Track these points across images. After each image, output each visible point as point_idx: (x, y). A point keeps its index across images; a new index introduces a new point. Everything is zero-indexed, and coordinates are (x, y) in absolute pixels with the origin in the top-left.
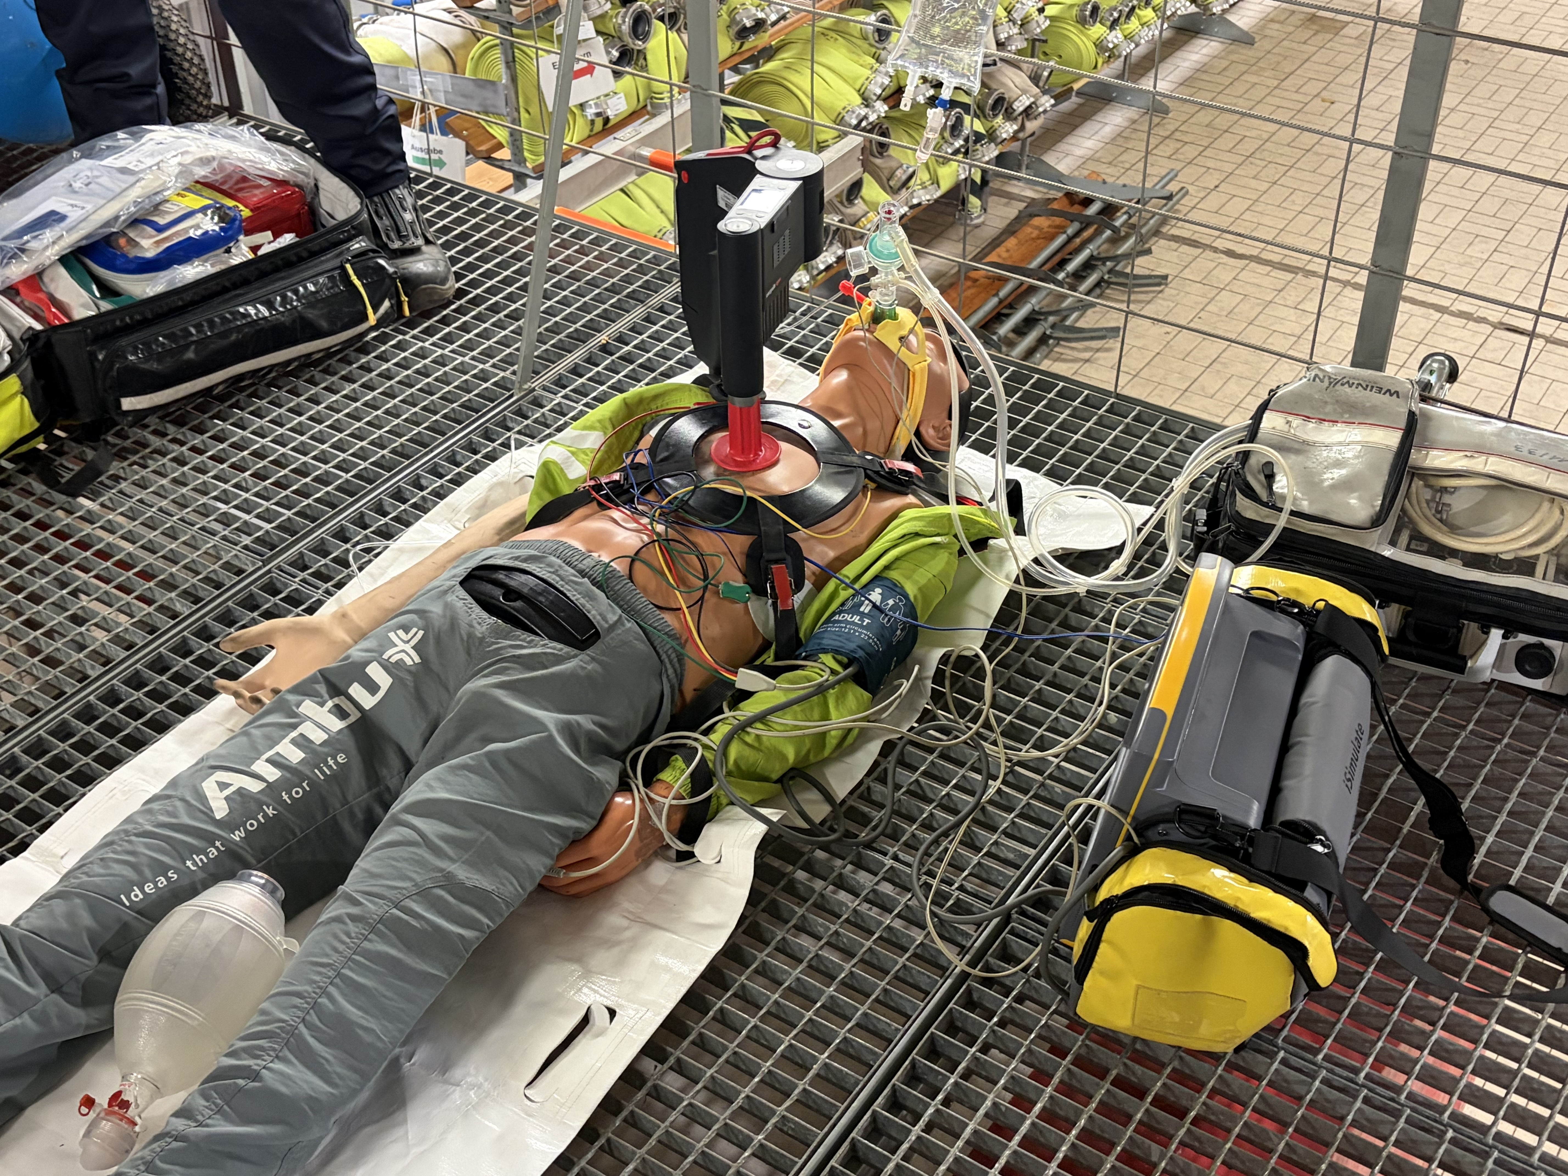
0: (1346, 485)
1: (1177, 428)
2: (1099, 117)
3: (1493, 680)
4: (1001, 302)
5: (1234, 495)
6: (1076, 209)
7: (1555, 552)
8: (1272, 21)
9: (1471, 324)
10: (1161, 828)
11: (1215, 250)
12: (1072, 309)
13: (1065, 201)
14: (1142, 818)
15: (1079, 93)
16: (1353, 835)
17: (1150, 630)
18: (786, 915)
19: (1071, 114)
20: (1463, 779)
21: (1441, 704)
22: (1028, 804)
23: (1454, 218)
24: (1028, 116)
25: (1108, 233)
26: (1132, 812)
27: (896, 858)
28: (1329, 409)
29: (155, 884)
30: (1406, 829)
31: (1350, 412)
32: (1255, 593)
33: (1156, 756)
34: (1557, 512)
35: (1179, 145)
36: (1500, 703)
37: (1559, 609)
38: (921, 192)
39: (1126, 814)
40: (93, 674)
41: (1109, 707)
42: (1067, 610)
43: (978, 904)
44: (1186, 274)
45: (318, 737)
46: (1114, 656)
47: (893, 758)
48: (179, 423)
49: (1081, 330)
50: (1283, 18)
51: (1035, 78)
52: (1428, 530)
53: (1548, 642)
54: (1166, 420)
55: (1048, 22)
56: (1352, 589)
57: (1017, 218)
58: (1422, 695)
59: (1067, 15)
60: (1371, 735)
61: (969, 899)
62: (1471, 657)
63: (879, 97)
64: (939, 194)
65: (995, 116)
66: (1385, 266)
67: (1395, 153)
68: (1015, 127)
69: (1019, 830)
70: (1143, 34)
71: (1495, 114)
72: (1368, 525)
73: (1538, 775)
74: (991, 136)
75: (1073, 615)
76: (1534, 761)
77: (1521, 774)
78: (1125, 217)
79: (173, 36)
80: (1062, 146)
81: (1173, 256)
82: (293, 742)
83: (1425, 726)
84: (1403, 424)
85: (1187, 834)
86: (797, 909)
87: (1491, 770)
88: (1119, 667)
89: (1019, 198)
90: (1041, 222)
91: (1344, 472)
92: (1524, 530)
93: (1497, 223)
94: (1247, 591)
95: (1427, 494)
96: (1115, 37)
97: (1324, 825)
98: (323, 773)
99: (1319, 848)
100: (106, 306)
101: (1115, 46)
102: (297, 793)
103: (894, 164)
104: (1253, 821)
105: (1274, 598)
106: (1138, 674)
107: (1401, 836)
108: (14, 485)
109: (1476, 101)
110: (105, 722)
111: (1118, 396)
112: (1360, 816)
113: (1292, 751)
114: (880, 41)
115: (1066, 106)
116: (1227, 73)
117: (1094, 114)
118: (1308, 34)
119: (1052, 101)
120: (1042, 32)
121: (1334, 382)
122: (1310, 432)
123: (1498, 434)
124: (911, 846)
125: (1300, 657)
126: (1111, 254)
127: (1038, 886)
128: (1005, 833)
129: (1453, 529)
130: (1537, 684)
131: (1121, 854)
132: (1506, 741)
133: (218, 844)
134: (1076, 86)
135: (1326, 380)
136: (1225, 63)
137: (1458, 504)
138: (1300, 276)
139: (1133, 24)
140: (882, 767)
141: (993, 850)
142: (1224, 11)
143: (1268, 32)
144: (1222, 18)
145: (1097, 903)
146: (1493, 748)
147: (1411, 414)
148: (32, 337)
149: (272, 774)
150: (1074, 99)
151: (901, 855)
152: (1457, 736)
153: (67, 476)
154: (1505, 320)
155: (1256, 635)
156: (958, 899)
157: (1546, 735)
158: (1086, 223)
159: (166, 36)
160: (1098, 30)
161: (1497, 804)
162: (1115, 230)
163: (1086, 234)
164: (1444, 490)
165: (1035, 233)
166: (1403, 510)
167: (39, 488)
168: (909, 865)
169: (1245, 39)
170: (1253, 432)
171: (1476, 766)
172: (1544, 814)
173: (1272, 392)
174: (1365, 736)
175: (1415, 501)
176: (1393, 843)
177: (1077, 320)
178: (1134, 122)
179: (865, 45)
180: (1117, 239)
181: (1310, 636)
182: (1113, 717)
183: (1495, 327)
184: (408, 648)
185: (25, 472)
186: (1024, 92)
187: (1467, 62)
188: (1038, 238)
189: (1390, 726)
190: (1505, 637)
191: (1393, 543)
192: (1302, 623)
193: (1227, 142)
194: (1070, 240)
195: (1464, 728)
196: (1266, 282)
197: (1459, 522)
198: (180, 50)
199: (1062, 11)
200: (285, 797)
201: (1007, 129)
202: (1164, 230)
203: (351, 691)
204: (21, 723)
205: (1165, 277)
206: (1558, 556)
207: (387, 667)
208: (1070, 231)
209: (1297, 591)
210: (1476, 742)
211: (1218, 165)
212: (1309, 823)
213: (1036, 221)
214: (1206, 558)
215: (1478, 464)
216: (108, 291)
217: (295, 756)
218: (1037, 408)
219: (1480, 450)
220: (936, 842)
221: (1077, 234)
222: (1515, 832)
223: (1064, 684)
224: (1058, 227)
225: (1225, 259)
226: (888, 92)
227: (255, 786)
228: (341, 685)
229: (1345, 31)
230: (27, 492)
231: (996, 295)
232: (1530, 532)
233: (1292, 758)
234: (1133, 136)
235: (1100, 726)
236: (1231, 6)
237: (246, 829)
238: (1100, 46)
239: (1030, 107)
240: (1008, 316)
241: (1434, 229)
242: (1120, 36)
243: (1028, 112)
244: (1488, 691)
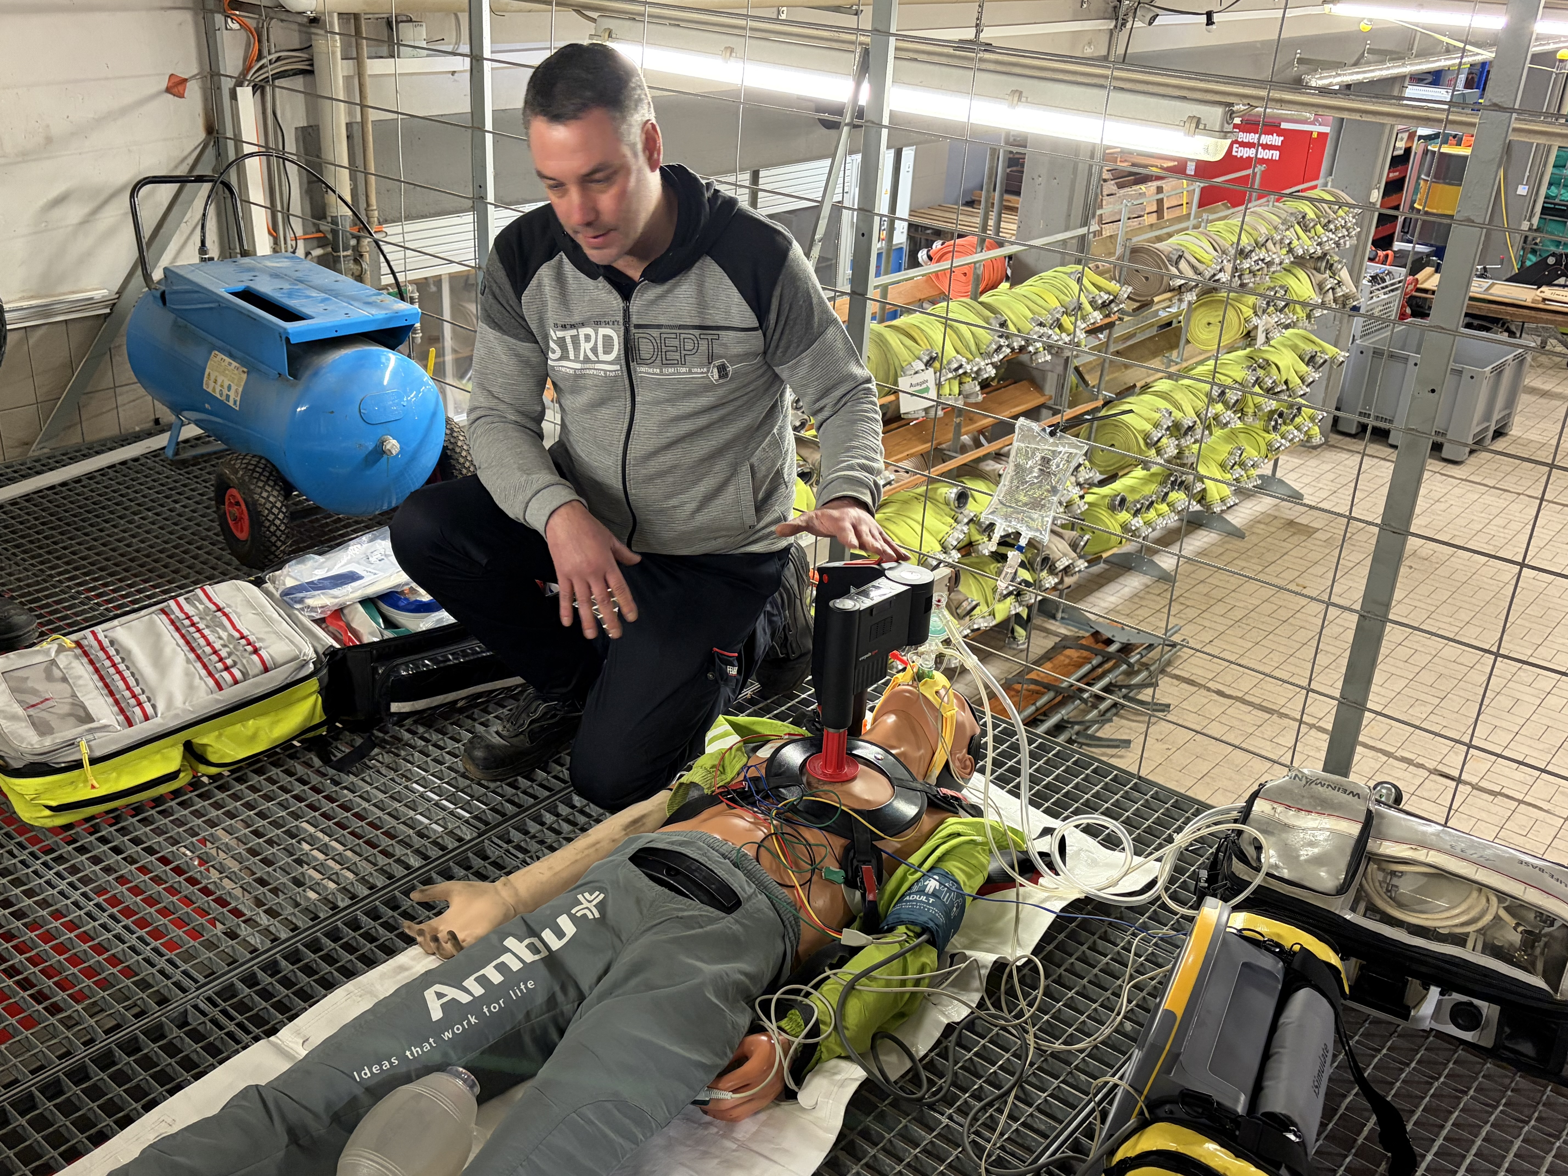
0: (1318, 861)
1: (1185, 807)
2: (1121, 580)
3: (1432, 1030)
4: (1037, 710)
5: (1230, 859)
6: (1100, 646)
7: (1481, 931)
8: (1259, 522)
9: (1411, 767)
10: (1167, 1107)
11: (1209, 689)
12: (1093, 722)
13: (1092, 640)
14: (1154, 1097)
15: (1106, 561)
16: (1317, 1140)
17: (1160, 960)
18: (860, 1155)
19: (1099, 575)
20: (1408, 1107)
21: (1389, 1044)
22: (1058, 1087)
23: (1400, 684)
24: (1066, 573)
25: (1124, 667)
26: (1145, 1092)
27: (950, 1118)
28: (1306, 801)
29: (381, 1066)
30: (1360, 1140)
31: (1322, 806)
32: (1246, 933)
33: (1167, 1047)
34: (1484, 900)
35: (1182, 607)
36: (1438, 1049)
37: (1485, 976)
38: (981, 620)
39: (1140, 1093)
40: (342, 905)
41: (1125, 1017)
42: (1096, 937)
43: (1015, 1162)
44: (1185, 705)
45: (515, 966)
46: (1132, 978)
47: (953, 1038)
48: (429, 725)
49: (1100, 739)
50: (1267, 521)
51: (1074, 546)
52: (1380, 904)
53: (1476, 1002)
54: (1177, 801)
55: (1086, 506)
56: (1321, 939)
57: (1053, 648)
58: (1374, 1035)
59: (1101, 502)
60: (1333, 1062)
61: (1008, 1158)
62: (1414, 1007)
63: (954, 548)
64: (994, 623)
65: (1042, 570)
66: (1350, 699)
67: (1361, 615)
68: (1056, 580)
69: (1050, 1107)
70: (1158, 522)
71: (1432, 609)
72: (1334, 892)
73: (1469, 1110)
74: (1037, 584)
75: (1100, 942)
76: (1465, 1098)
77: (1455, 1108)
78: (1138, 656)
79: (458, 450)
80: (1091, 599)
81: (1174, 691)
82: (496, 967)
83: (1376, 1060)
84: (1363, 819)
85: (1187, 1113)
86: (870, 1150)
87: (1430, 1101)
88: (1134, 986)
89: (1056, 634)
90: (1072, 653)
91: (1316, 850)
92: (1457, 911)
93: (1433, 691)
94: (1240, 931)
95: (1380, 876)
96: (1137, 522)
97: (1297, 1119)
98: (516, 994)
99: (1292, 1137)
100: (389, 634)
101: (1137, 529)
102: (495, 1008)
103: (961, 597)
104: (1241, 1108)
105: (1261, 938)
106: (1149, 994)
107: (1356, 1146)
108: (298, 758)
109: (1418, 597)
110: (346, 942)
111: (1140, 778)
112: (1323, 1125)
113: (1272, 1059)
114: (959, 507)
115: (1096, 569)
116: (1222, 557)
117: (1117, 577)
118: (1286, 534)
119: (1086, 564)
120: (1081, 513)
121: (1309, 781)
122: (1290, 817)
123: (1437, 835)
124: (963, 1111)
125: (1280, 987)
126: (1126, 683)
127: (1063, 1152)
128: (1038, 1109)
129: (1400, 905)
130: (1467, 1036)
131: (1134, 1125)
132: (1442, 1079)
133: (431, 1040)
134: (1105, 555)
135: (1304, 782)
136: (1221, 550)
137: (1405, 887)
138: (1275, 716)
139: (1152, 514)
140: (944, 1045)
141: (1029, 1121)
142: (1222, 511)
143: (1255, 530)
144: (1220, 516)
145: (1114, 1162)
146: (1432, 1084)
147: (1369, 812)
148: (331, 653)
149: (478, 991)
150: (1102, 565)
151: (955, 1116)
152: (1402, 1070)
153: (339, 755)
154: (1439, 768)
155: (1245, 965)
156: (999, 1156)
157: (1476, 1079)
158: (1107, 658)
159: (453, 449)
160: (1124, 516)
161: (1436, 1130)
162: (1130, 665)
163: (1107, 666)
164: (1393, 873)
165: (1067, 661)
166: (1361, 884)
167: (317, 762)
168: (962, 1126)
169: (1237, 534)
170: (1245, 814)
171: (1417, 1097)
172: (1473, 1142)
173: (1262, 785)
174: (1329, 1059)
175: (1370, 881)
176: (1349, 1151)
177: (1097, 731)
178: (1148, 586)
179: (947, 509)
180: (1131, 672)
181: (1288, 970)
182: (1128, 1026)
183: (1431, 773)
184: (591, 906)
185: (309, 750)
186: (1065, 555)
187: (1411, 567)
188: (1069, 665)
189: (1350, 1054)
190: (1442, 994)
191: (1353, 909)
192: (1283, 960)
193: (1220, 609)
194: (1094, 669)
195: (1408, 1065)
196: (1248, 718)
197: (1404, 900)
198: (462, 460)
199: (1097, 499)
200: (485, 1010)
201: (1050, 581)
202: (1169, 669)
203: (543, 935)
204: (283, 936)
205: (1168, 706)
206: (1484, 934)
207: (573, 918)
208: (1094, 662)
209: (1279, 935)
210: (1418, 1077)
211: (1213, 625)
212: (1284, 1115)
213: (1068, 652)
214: (1210, 900)
215: (1421, 855)
216: (390, 624)
217: (496, 978)
218: (1077, 780)
219: (1422, 844)
220: (984, 1109)
221: (1100, 665)
222: (1450, 1155)
223: (1091, 996)
224: (1085, 658)
225: (1216, 697)
226: (962, 544)
227: (465, 998)
228: (536, 928)
229: (1316, 535)
230: (308, 765)
231: (1034, 704)
232: (1462, 913)
233: (1271, 1064)
234: (1148, 596)
235: (1116, 1031)
236: (1228, 508)
237: (453, 1032)
238: (1125, 527)
239: (1068, 566)
240: (1042, 721)
241: (1383, 691)
242: (1141, 522)
243: (1067, 570)
244: (1427, 1038)
